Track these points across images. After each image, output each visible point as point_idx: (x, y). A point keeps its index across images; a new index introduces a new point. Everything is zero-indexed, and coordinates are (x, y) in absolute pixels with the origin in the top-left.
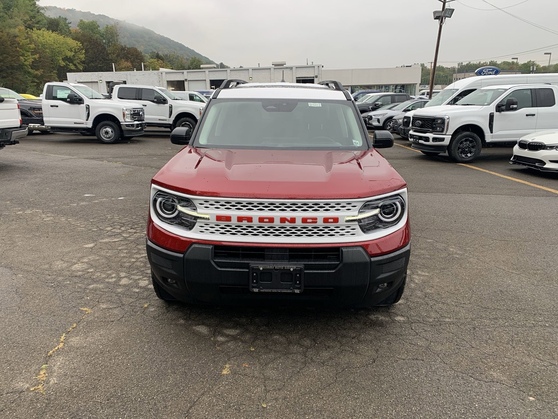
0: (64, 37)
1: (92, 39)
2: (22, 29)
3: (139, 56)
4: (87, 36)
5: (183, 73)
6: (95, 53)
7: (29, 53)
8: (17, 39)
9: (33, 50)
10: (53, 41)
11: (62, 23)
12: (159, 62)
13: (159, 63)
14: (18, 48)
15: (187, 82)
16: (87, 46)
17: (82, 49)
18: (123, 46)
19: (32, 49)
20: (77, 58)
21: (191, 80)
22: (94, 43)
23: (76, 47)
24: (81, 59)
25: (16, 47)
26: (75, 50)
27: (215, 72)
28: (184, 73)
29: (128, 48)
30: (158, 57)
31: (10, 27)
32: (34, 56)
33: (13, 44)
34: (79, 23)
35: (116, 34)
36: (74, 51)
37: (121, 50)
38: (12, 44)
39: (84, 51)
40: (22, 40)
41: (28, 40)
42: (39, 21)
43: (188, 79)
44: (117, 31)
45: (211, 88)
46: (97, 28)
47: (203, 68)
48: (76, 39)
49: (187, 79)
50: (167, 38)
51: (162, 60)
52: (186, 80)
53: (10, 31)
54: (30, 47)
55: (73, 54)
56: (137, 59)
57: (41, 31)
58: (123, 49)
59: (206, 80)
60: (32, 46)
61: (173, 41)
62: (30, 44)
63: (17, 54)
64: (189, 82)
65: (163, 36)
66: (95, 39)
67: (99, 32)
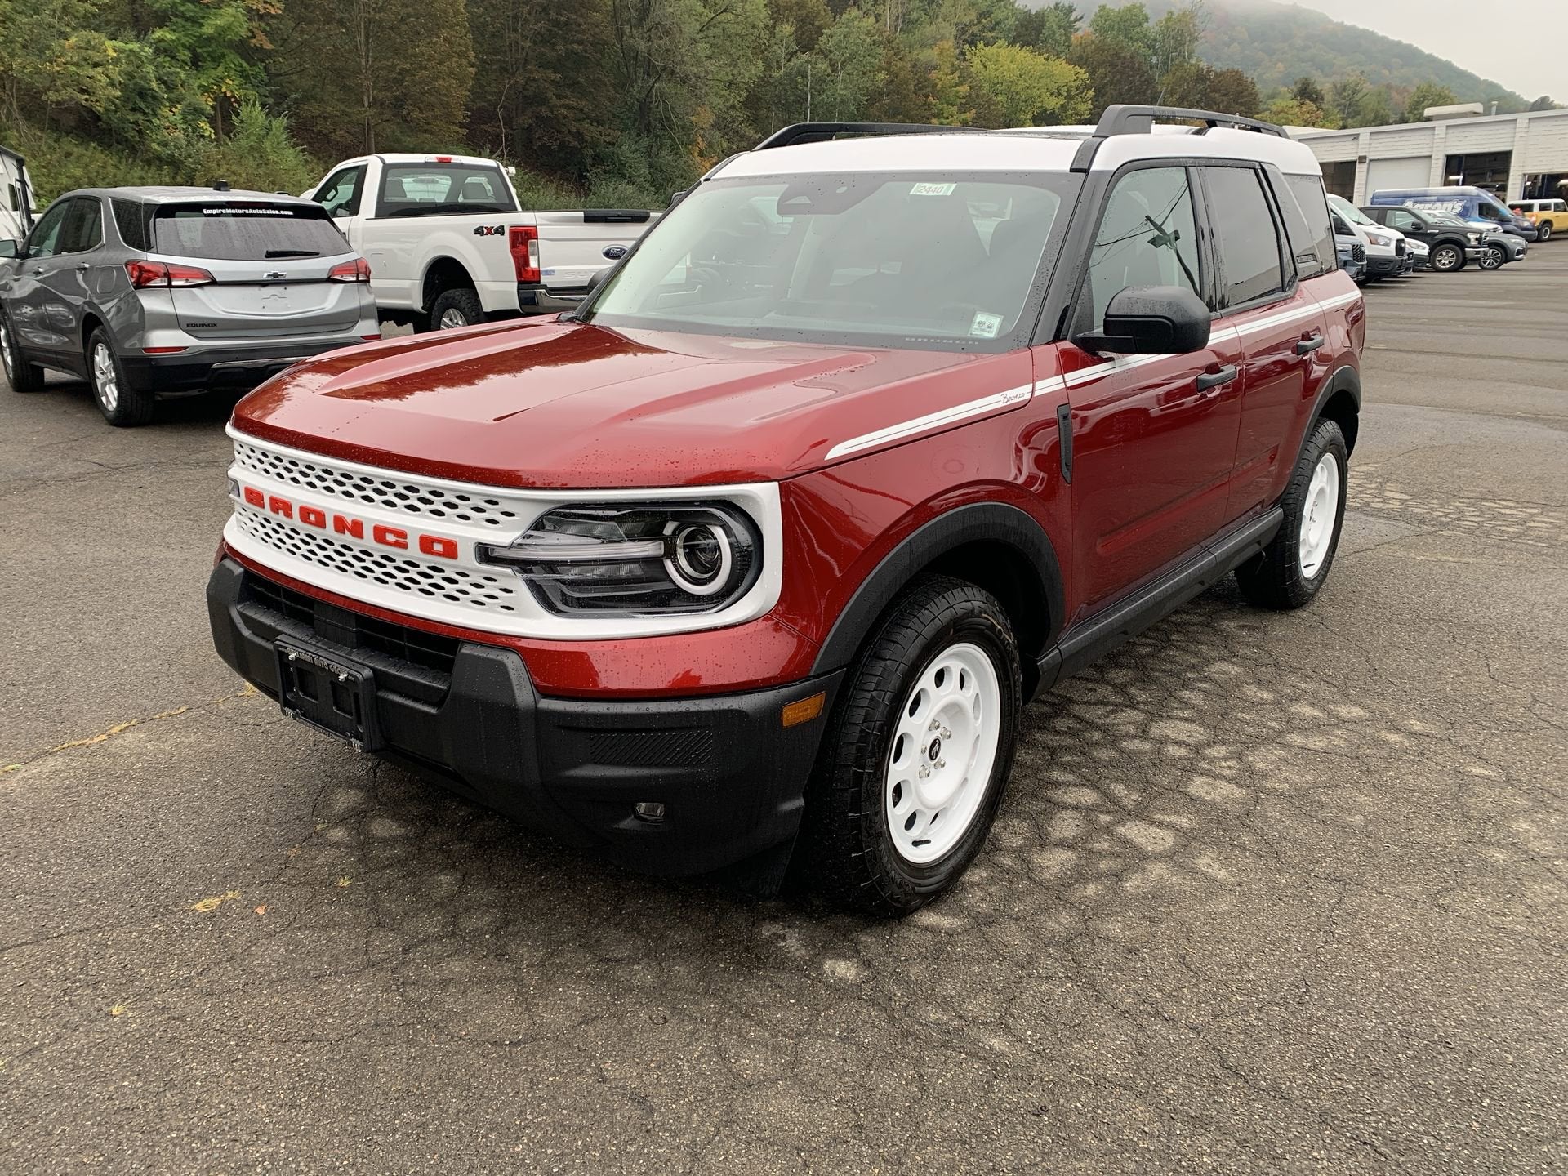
0: (1047, 59)
1: (1119, 58)
2: (947, 47)
3: (1245, 93)
4: (1108, 50)
5: (1356, 137)
6: (1121, 94)
7: (954, 109)
8: (933, 75)
9: (964, 101)
10: (1017, 73)
11: (1052, 22)
12: (1304, 108)
13: (1303, 113)
14: (930, 98)
15: (1365, 166)
16: (1103, 79)
17: (1088, 88)
18: (1203, 70)
19: (964, 98)
20: (1070, 112)
21: (1378, 160)
22: (1125, 68)
23: (1073, 84)
24: (1081, 115)
25: (927, 96)
26: (1068, 91)
27: (1472, 129)
28: (1360, 138)
29: (1216, 74)
30: (1306, 93)
31: (923, 46)
32: (963, 116)
33: (921, 89)
34: (1096, 15)
35: (1190, 35)
36: (1065, 94)
37: (1196, 82)
38: (920, 87)
39: (1091, 93)
40: (943, 78)
41: (957, 74)
42: (997, 24)
43: (1371, 156)
44: (1194, 25)
45: (1447, 183)
46: (1141, 25)
47: (1429, 119)
48: (1079, 61)
49: (1365, 157)
50: (1365, 31)
51: (1314, 101)
52: (1362, 159)
53: (921, 57)
54: (958, 92)
55: (1061, 101)
56: (1237, 104)
57: (994, 50)
58: (1201, 77)
59: (1430, 157)
60: (964, 89)
61: (1384, 40)
62: (961, 84)
63: (927, 113)
64: (1372, 164)
65: (1353, 28)
66: (1128, 55)
67: (1145, 36)
